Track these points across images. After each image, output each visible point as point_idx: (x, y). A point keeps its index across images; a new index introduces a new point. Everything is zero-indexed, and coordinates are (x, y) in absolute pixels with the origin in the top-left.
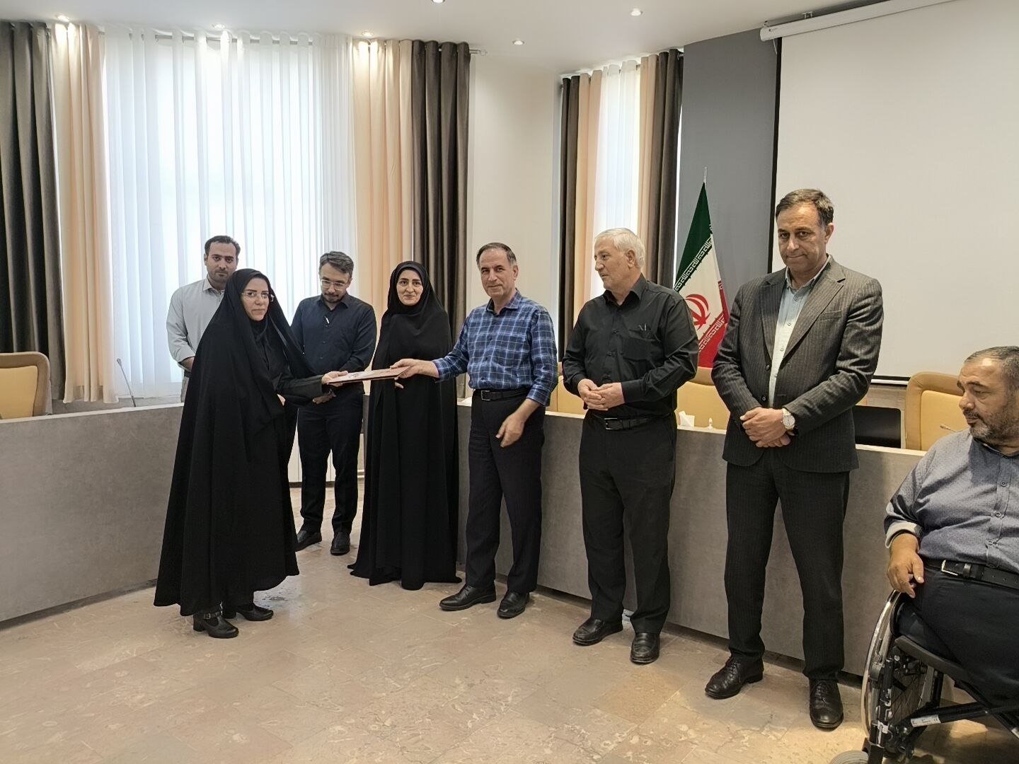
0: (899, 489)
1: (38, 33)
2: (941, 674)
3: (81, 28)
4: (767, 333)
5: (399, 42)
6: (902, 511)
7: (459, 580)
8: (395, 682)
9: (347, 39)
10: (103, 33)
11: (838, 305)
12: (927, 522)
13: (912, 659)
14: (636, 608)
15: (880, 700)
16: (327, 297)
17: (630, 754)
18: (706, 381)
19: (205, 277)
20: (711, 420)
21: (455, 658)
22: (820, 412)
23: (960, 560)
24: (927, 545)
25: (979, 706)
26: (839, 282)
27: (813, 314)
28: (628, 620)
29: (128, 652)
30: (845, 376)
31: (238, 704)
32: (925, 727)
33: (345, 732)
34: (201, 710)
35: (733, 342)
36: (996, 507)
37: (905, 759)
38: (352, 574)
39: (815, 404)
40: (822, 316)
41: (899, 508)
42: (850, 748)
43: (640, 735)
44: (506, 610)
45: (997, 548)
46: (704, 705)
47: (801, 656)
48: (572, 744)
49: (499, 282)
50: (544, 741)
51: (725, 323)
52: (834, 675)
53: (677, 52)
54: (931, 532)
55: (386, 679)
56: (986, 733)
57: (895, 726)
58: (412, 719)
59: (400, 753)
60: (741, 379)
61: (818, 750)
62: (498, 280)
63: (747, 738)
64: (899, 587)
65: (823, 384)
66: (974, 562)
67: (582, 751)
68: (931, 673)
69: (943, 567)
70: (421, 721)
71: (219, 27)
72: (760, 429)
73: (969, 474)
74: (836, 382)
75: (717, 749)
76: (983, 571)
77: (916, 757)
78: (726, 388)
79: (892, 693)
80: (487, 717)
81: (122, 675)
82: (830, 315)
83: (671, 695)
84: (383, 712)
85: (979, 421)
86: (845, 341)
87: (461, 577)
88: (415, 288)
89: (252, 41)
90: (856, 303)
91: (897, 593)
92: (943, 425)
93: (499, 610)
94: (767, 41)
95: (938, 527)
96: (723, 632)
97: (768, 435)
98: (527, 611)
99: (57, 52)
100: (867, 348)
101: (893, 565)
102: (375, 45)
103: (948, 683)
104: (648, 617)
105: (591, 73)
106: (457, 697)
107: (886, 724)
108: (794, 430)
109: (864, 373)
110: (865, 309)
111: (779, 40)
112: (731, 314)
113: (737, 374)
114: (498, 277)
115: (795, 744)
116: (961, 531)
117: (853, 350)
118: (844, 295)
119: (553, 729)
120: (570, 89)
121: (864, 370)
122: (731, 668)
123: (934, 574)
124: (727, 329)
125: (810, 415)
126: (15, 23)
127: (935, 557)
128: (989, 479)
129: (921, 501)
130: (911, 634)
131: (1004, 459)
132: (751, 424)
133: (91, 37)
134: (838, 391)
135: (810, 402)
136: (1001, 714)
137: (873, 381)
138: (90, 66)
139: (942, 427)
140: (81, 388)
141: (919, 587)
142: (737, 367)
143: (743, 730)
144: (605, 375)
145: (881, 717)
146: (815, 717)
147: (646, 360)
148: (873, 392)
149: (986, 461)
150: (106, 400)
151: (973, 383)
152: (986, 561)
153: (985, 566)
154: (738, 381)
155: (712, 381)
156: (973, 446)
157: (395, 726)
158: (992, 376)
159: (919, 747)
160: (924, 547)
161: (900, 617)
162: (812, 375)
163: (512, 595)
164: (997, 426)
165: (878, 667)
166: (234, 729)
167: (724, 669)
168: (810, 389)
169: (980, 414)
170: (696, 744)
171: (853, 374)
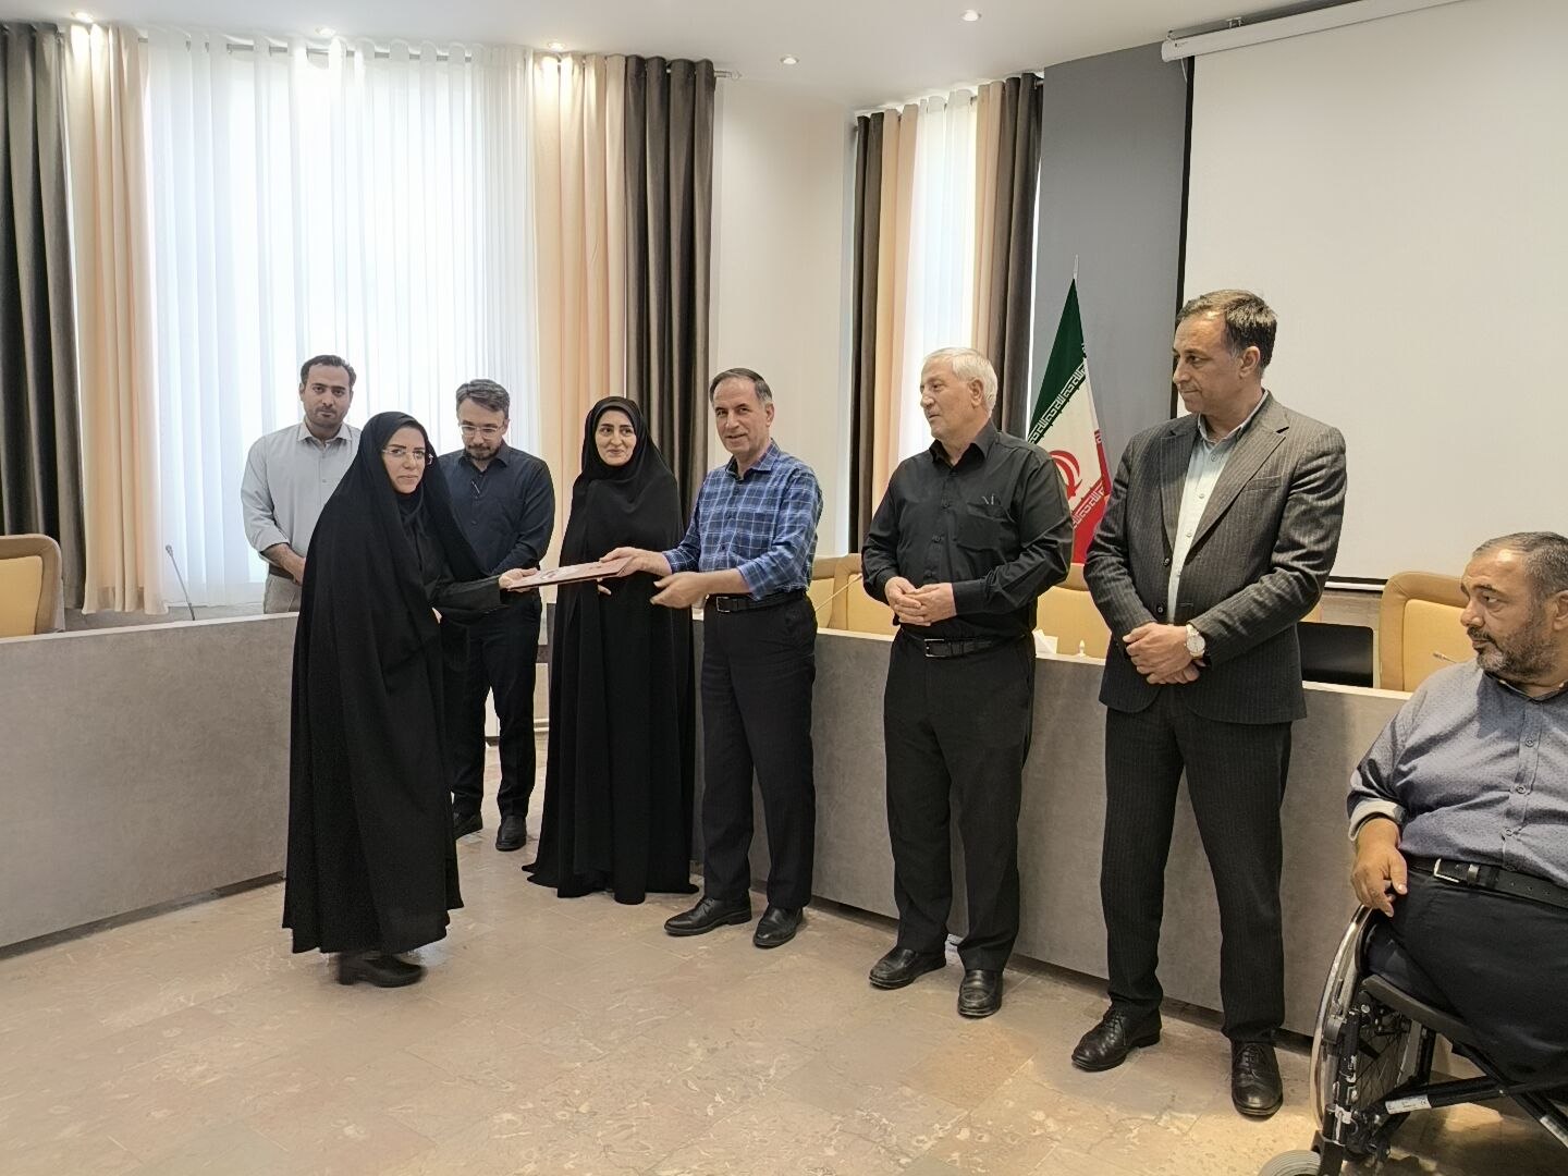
0: (1370, 751)
1: (45, 39)
2: (1432, 1034)
3: (110, 32)
4: (1167, 509)
5: (606, 58)
6: (1375, 784)
7: (694, 889)
8: (596, 1045)
9: (524, 53)
10: (145, 41)
11: (1275, 469)
12: (1412, 801)
13: (1388, 1010)
14: (967, 932)
15: (1339, 1074)
16: (473, 452)
17: (956, 1155)
18: (1076, 584)
19: (302, 421)
20: (1082, 644)
21: (688, 1009)
22: (1244, 632)
23: (1462, 858)
24: (1412, 836)
25: (1489, 1082)
26: (1279, 432)
27: (1239, 480)
28: (953, 950)
29: (182, 999)
30: (1284, 577)
31: (353, 1079)
32: (1408, 1113)
33: (517, 1123)
34: (294, 1089)
35: (1116, 523)
36: (1519, 778)
37: (1376, 1163)
38: (529, 879)
39: (1236, 618)
40: (1251, 484)
41: (1372, 780)
42: (1293, 1146)
43: (972, 1127)
44: (767, 936)
45: (1519, 840)
46: (1069, 1081)
47: (1218, 1006)
48: (868, 1140)
49: (741, 430)
50: (824, 1137)
51: (1106, 495)
52: (1267, 1035)
53: (1034, 78)
54: (1419, 817)
55: (582, 1041)
56: (1501, 1123)
57: (1362, 1112)
58: (622, 1101)
59: (603, 1154)
60: (1128, 580)
61: (1245, 1150)
62: (741, 427)
63: (1135, 1132)
64: (1370, 900)
65: (1250, 588)
66: (1484, 862)
67: (883, 1151)
68: (1416, 1032)
69: (1436, 869)
70: (635, 1105)
71: (326, 32)
72: (1153, 655)
73: (1476, 726)
74: (1271, 585)
75: (1090, 1148)
76: (1497, 875)
77: (1393, 1160)
78: (1104, 592)
79: (1358, 1063)
80: (737, 1100)
81: (171, 1036)
82: (1262, 483)
83: (1019, 1065)
84: (577, 1092)
85: (1489, 644)
86: (1286, 523)
87: (697, 884)
88: (624, 438)
89: (377, 55)
90: (1302, 464)
91: (1365, 910)
92: (1437, 653)
93: (756, 936)
94: (1171, 62)
95: (1430, 809)
96: (1100, 968)
97: (1164, 664)
98: (799, 936)
99: (73, 69)
100: (1320, 533)
101: (1360, 867)
102: (567, 62)
103: (1442, 1048)
104: (985, 945)
105: (900, 109)
106: (690, 1069)
107: (1348, 1109)
108: (1205, 658)
109: (1313, 573)
110: (1318, 474)
111: (1191, 60)
112: (1116, 481)
113: (1122, 571)
114: (741, 423)
115: (1210, 1141)
116: (1464, 814)
117: (1298, 537)
118: (1285, 452)
119: (839, 1118)
120: (869, 132)
121: (1312, 567)
122: (1112, 1024)
123: (1423, 881)
124: (1110, 502)
125: (1229, 636)
126: (9, 24)
127: (1424, 853)
128: (1510, 734)
129: (1404, 768)
130: (1388, 973)
131: (1530, 705)
132: (1139, 649)
133: (126, 47)
134: (1272, 600)
135: (1229, 615)
136: (1524, 1095)
137: (1328, 584)
138: (124, 92)
139: (1436, 656)
140: (110, 590)
141: (1399, 901)
142: (1122, 560)
143: (1130, 1119)
144: (927, 572)
145: (1341, 1099)
146: (1240, 1097)
147: (991, 550)
148: (1329, 602)
149: (1502, 706)
150: (149, 609)
151: (1482, 587)
152: (1501, 861)
153: (1500, 868)
154: (1123, 582)
155: (1085, 584)
156: (1484, 684)
157: (595, 1113)
158: (1510, 575)
159: (1396, 1145)
160: (1408, 838)
161: (1370, 946)
162: (1234, 575)
163: (776, 912)
164: (1518, 654)
165: (1337, 1023)
166: (346, 1118)
167: (1101, 1025)
168: (1230, 594)
169: (1492, 635)
170: (1057, 1140)
171: (1297, 573)
